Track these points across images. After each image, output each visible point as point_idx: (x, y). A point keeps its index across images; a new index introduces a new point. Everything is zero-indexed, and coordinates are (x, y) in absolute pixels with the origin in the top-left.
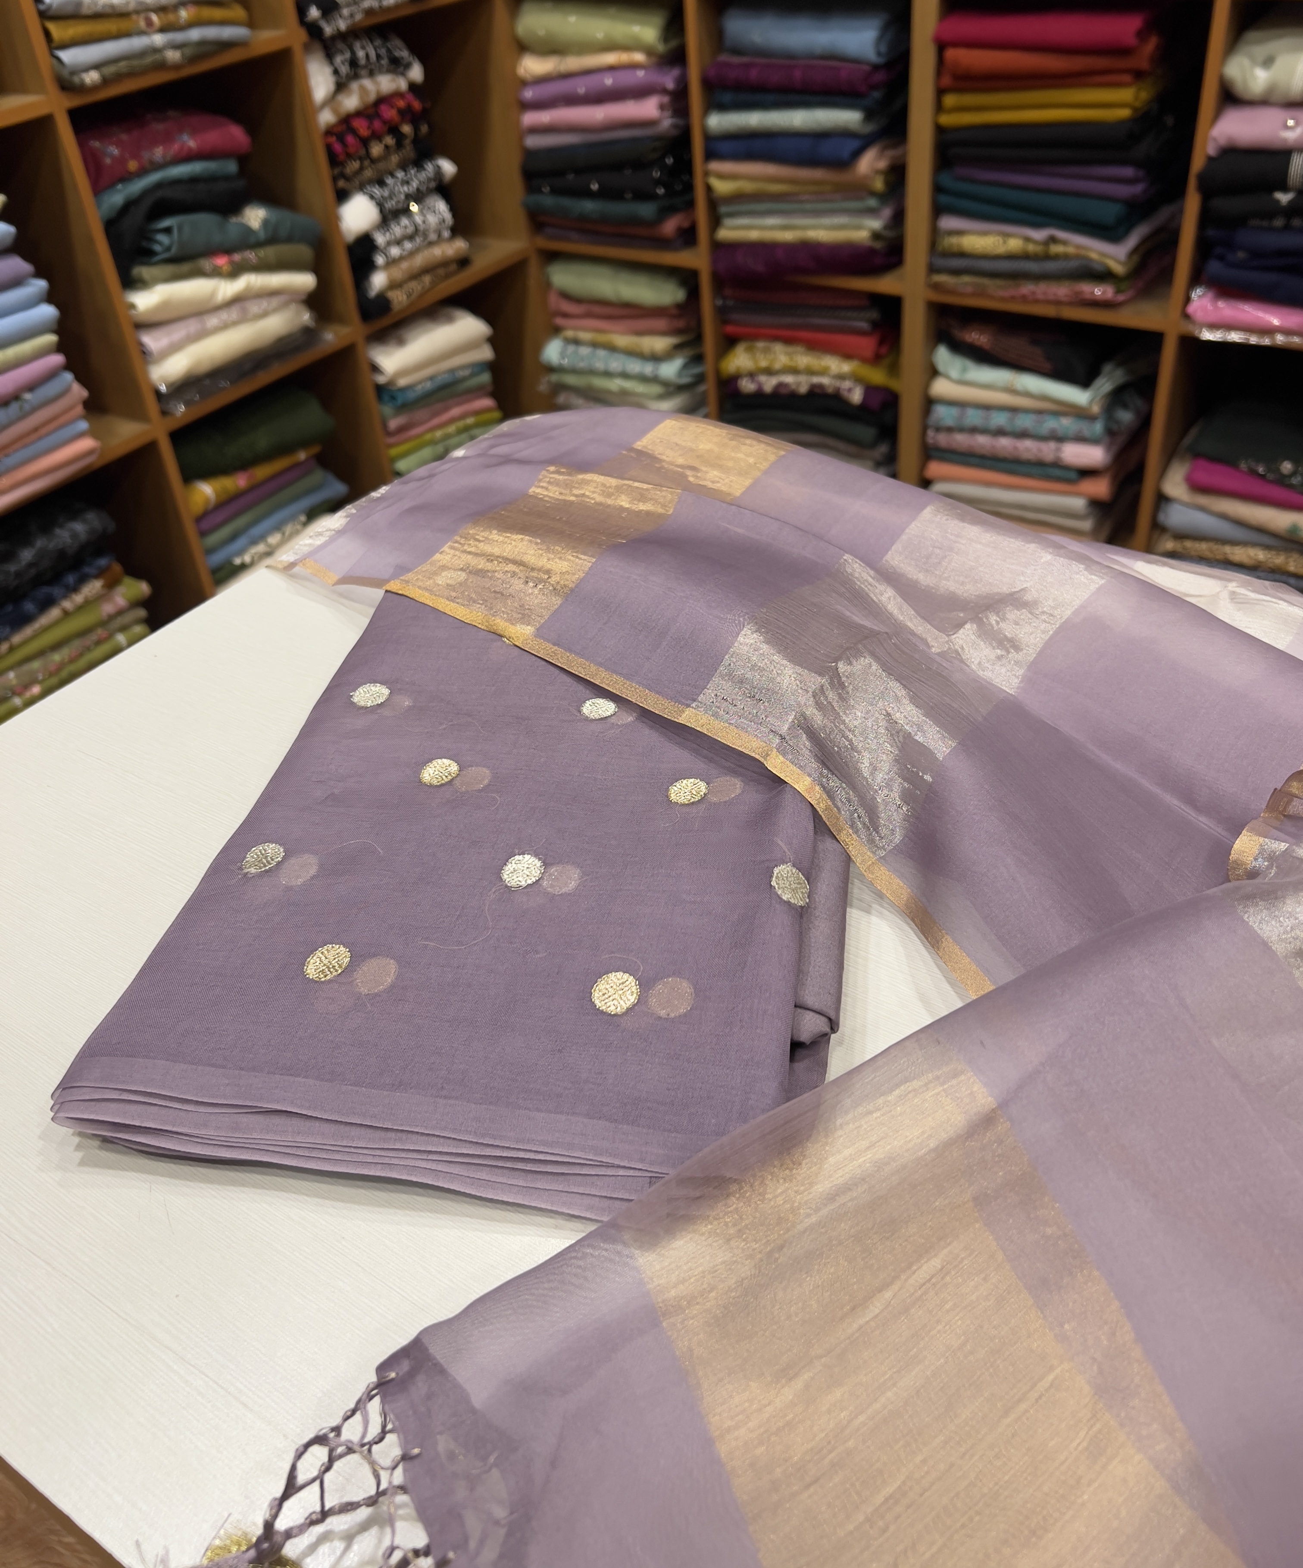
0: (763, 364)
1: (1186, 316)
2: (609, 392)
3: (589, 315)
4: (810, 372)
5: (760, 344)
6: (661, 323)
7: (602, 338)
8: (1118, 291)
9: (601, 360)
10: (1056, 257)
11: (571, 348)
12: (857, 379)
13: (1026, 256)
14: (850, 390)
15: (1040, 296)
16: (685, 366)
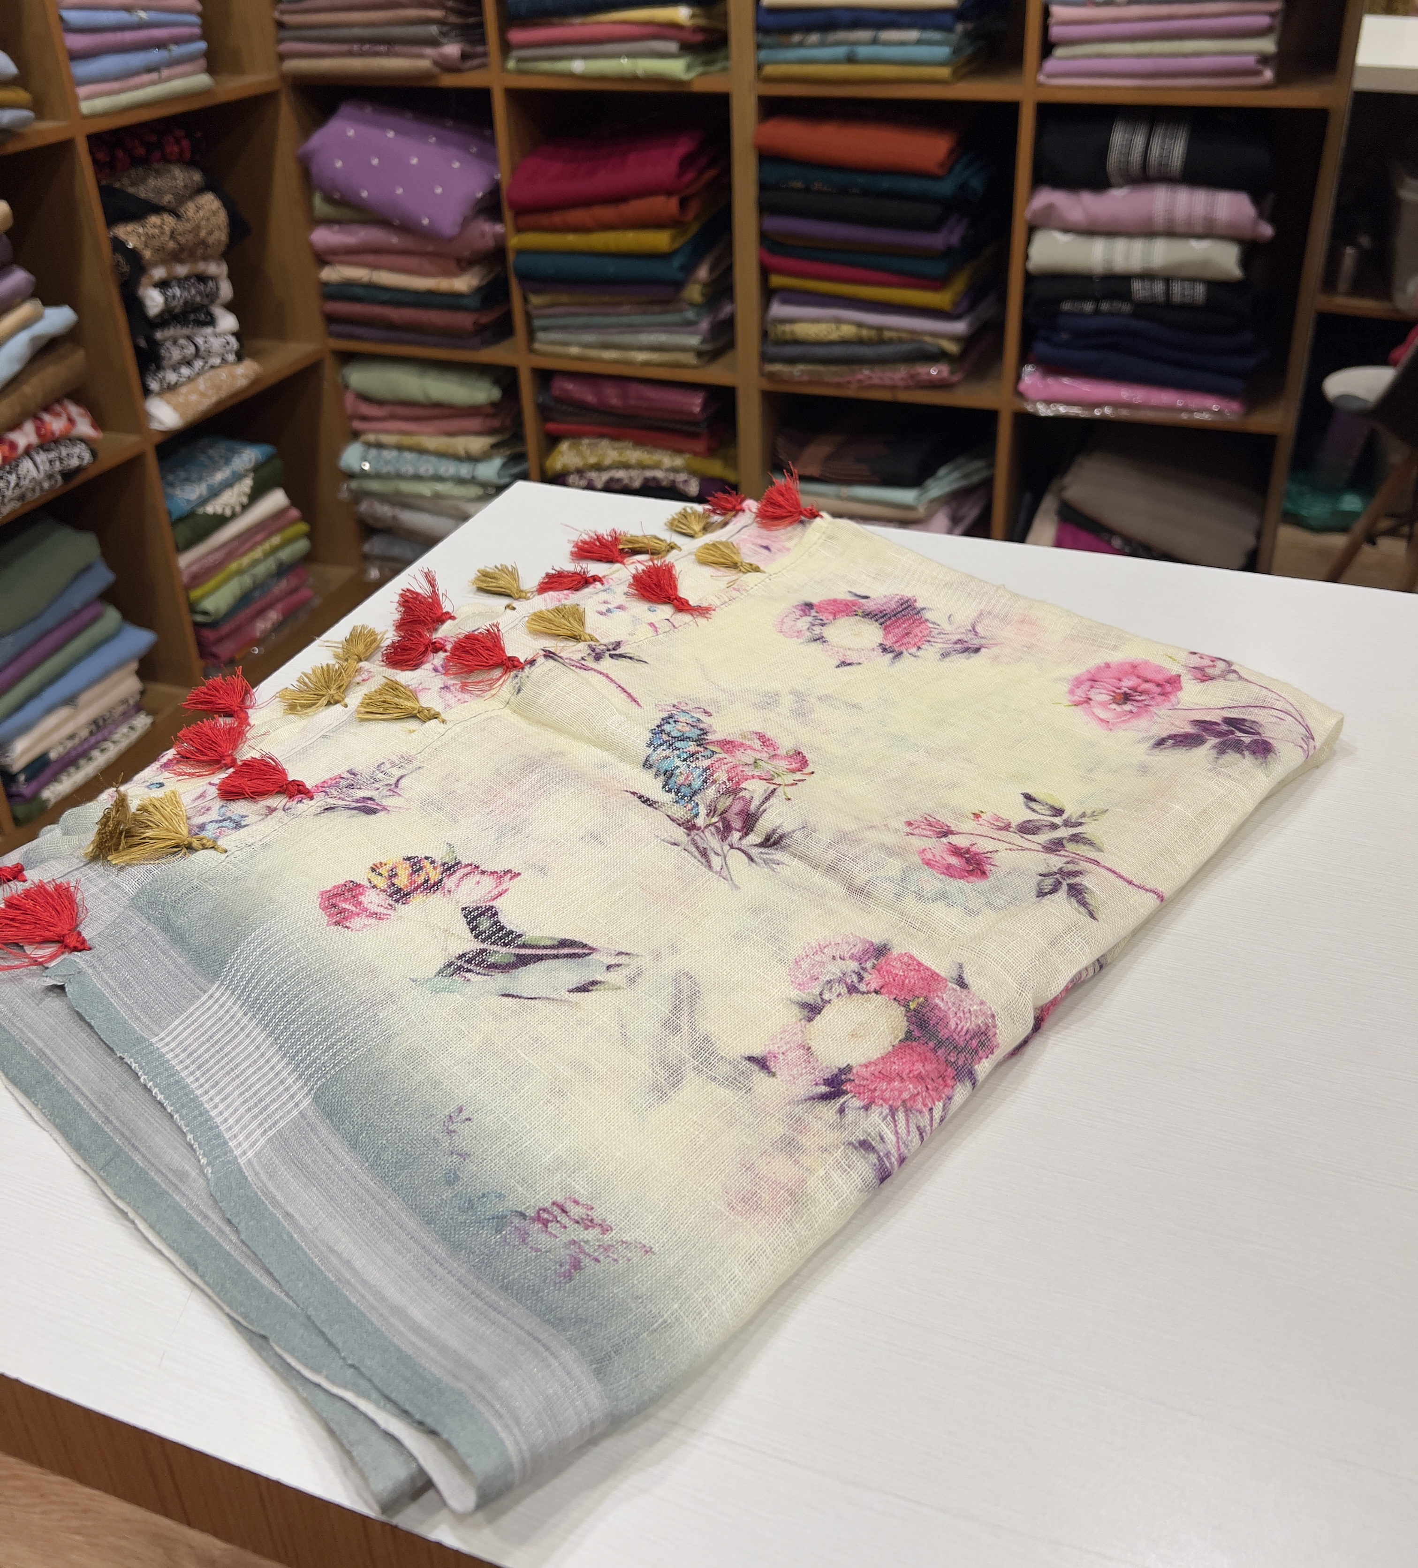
0: (592, 460)
1: (1019, 394)
2: (421, 496)
3: (393, 417)
4: (643, 467)
5: (585, 441)
6: (475, 423)
7: (407, 440)
8: (952, 372)
9: (409, 463)
10: (890, 341)
11: (373, 452)
12: (693, 473)
13: (860, 342)
14: (686, 482)
15: (876, 381)
16: (504, 466)
